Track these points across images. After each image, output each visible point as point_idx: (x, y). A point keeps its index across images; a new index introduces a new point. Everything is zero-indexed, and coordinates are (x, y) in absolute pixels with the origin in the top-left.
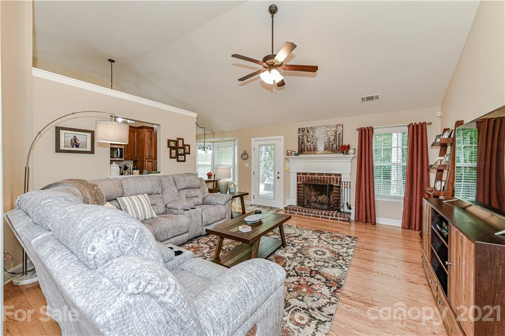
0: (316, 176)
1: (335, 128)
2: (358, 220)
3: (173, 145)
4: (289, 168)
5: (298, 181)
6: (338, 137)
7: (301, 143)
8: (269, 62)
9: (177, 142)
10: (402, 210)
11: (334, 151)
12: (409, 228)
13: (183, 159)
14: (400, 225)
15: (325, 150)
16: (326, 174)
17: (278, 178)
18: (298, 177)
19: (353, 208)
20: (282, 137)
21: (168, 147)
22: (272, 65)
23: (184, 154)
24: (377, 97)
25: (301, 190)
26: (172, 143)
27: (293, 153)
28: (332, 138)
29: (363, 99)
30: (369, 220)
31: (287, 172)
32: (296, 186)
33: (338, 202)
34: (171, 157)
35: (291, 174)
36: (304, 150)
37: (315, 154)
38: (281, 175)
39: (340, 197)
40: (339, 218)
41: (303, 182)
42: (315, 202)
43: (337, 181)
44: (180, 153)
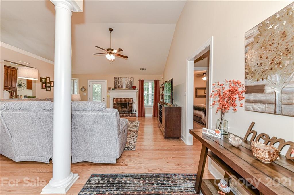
0: (122, 99)
1: (130, 79)
2: (139, 116)
3: (44, 81)
4: (109, 96)
5: (114, 102)
6: (131, 82)
7: (115, 84)
8: (110, 51)
9: (46, 79)
10: (153, 110)
11: (130, 88)
12: (155, 116)
13: (50, 90)
14: (152, 116)
15: (126, 88)
16: (127, 98)
17: (104, 101)
18: (114, 100)
19: (137, 111)
20: (106, 81)
21: (41, 82)
22: (111, 53)
23: (50, 87)
24: (145, 69)
25: (115, 106)
26: (43, 79)
27: (112, 89)
28: (129, 83)
29: (141, 69)
30: (143, 116)
31: (108, 98)
32: (113, 104)
33: (131, 110)
34: (42, 88)
35: (111, 99)
36: (117, 87)
37: (122, 89)
38: (105, 99)
39: (132, 108)
40: (132, 116)
41: (117, 102)
42: (122, 111)
43: (131, 101)
44: (48, 86)
